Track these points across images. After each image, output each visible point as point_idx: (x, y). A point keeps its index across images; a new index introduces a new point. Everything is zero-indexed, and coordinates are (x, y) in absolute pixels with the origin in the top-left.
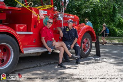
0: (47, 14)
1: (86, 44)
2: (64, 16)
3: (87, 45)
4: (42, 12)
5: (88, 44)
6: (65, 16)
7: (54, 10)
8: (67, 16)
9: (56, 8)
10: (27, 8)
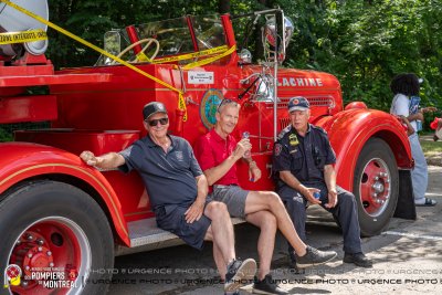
0: (212, 82)
1: (375, 181)
2: (280, 80)
3: (379, 187)
4: (192, 78)
5: (381, 180)
6: (284, 79)
7: (239, 64)
8: (292, 80)
9: (246, 56)
10: (134, 68)
